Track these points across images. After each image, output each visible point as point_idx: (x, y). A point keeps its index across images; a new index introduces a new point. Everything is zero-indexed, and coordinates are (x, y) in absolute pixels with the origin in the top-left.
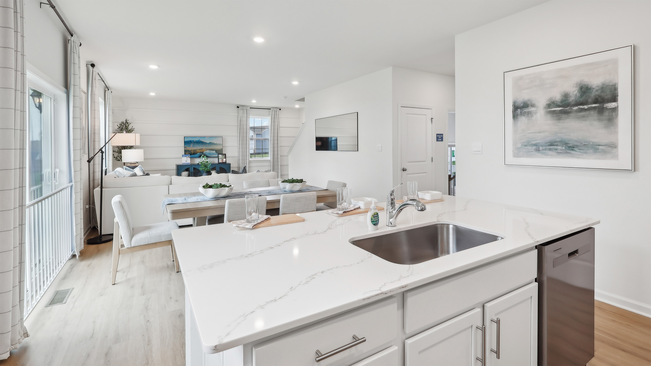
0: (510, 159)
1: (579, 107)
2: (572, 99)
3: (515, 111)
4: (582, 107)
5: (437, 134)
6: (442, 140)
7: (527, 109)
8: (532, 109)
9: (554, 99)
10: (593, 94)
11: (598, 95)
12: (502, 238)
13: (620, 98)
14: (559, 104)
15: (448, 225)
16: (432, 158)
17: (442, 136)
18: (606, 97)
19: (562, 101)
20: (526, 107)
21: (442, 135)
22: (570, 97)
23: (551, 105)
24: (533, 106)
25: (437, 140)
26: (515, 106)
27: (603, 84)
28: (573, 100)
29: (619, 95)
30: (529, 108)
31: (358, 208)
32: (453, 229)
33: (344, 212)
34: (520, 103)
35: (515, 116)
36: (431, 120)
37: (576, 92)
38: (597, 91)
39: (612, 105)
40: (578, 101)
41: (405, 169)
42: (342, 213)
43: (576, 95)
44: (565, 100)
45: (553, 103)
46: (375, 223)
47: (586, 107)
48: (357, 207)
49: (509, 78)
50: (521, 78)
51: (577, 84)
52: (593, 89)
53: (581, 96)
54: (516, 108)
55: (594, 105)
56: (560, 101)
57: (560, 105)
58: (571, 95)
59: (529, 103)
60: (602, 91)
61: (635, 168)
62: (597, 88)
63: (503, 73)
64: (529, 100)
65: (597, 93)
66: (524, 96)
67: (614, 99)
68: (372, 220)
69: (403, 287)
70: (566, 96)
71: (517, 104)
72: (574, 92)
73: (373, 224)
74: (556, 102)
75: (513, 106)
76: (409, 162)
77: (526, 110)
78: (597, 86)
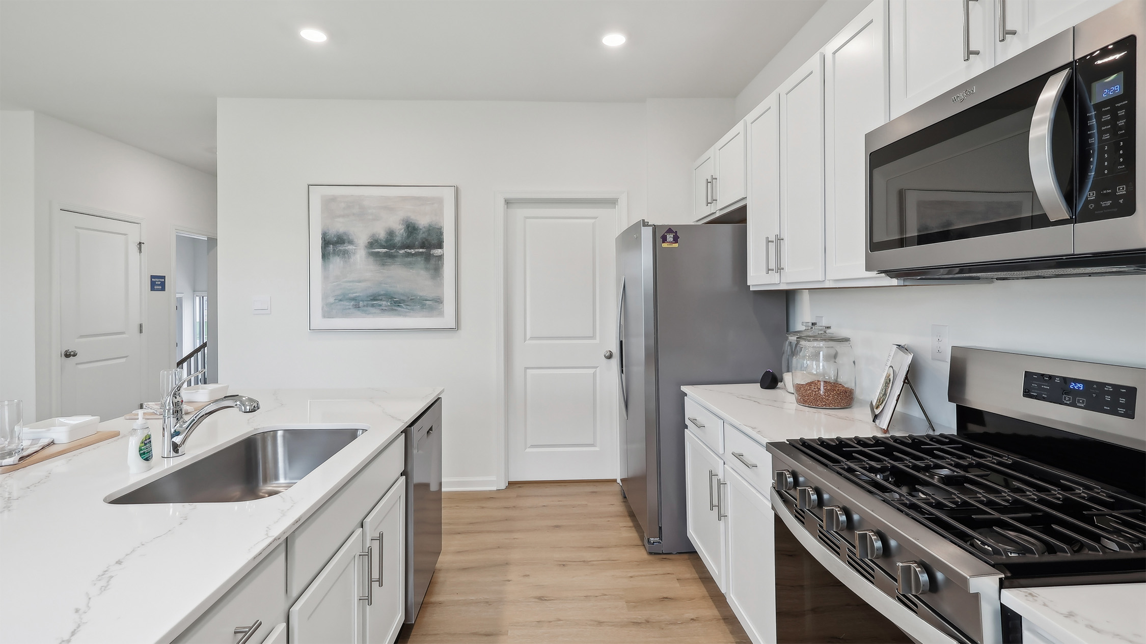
0: (319, 321)
1: (406, 250)
2: (398, 239)
3: (325, 248)
4: (409, 251)
5: (152, 277)
6: (163, 289)
7: (342, 246)
8: (350, 247)
9: (377, 236)
10: (421, 236)
11: (425, 238)
12: (364, 430)
13: (445, 244)
14: (384, 244)
15: (275, 432)
16: (141, 326)
17: (163, 280)
18: (433, 242)
19: (387, 241)
20: (341, 244)
21: (164, 277)
22: (396, 236)
23: (373, 244)
24: (351, 242)
25: (153, 289)
26: (325, 240)
27: (430, 226)
28: (399, 241)
29: (444, 240)
30: (345, 245)
31: (49, 445)
32: (284, 436)
33: (21, 459)
34: (333, 236)
35: (325, 256)
36: (138, 246)
37: (403, 230)
38: (424, 233)
39: (437, 252)
40: (405, 243)
41: (72, 353)
42: (17, 462)
43: (403, 235)
44: (391, 240)
45: (376, 241)
46: (146, 456)
47: (413, 251)
48: (45, 441)
49: (317, 195)
50: (333, 199)
51: (403, 221)
52: (420, 229)
53: (408, 237)
54: (327, 243)
55: (421, 250)
56: (384, 240)
57: (385, 246)
58: (397, 233)
59: (345, 238)
60: (429, 234)
61: (458, 327)
62: (424, 229)
63: (307, 186)
64: (345, 233)
65: (424, 236)
66: (339, 227)
67: (440, 245)
68: (142, 452)
69: (297, 522)
70: (391, 234)
71: (328, 237)
72: (400, 230)
73: (144, 459)
74: (380, 240)
75: (323, 239)
76: (82, 337)
77: (341, 248)
78: (424, 227)
